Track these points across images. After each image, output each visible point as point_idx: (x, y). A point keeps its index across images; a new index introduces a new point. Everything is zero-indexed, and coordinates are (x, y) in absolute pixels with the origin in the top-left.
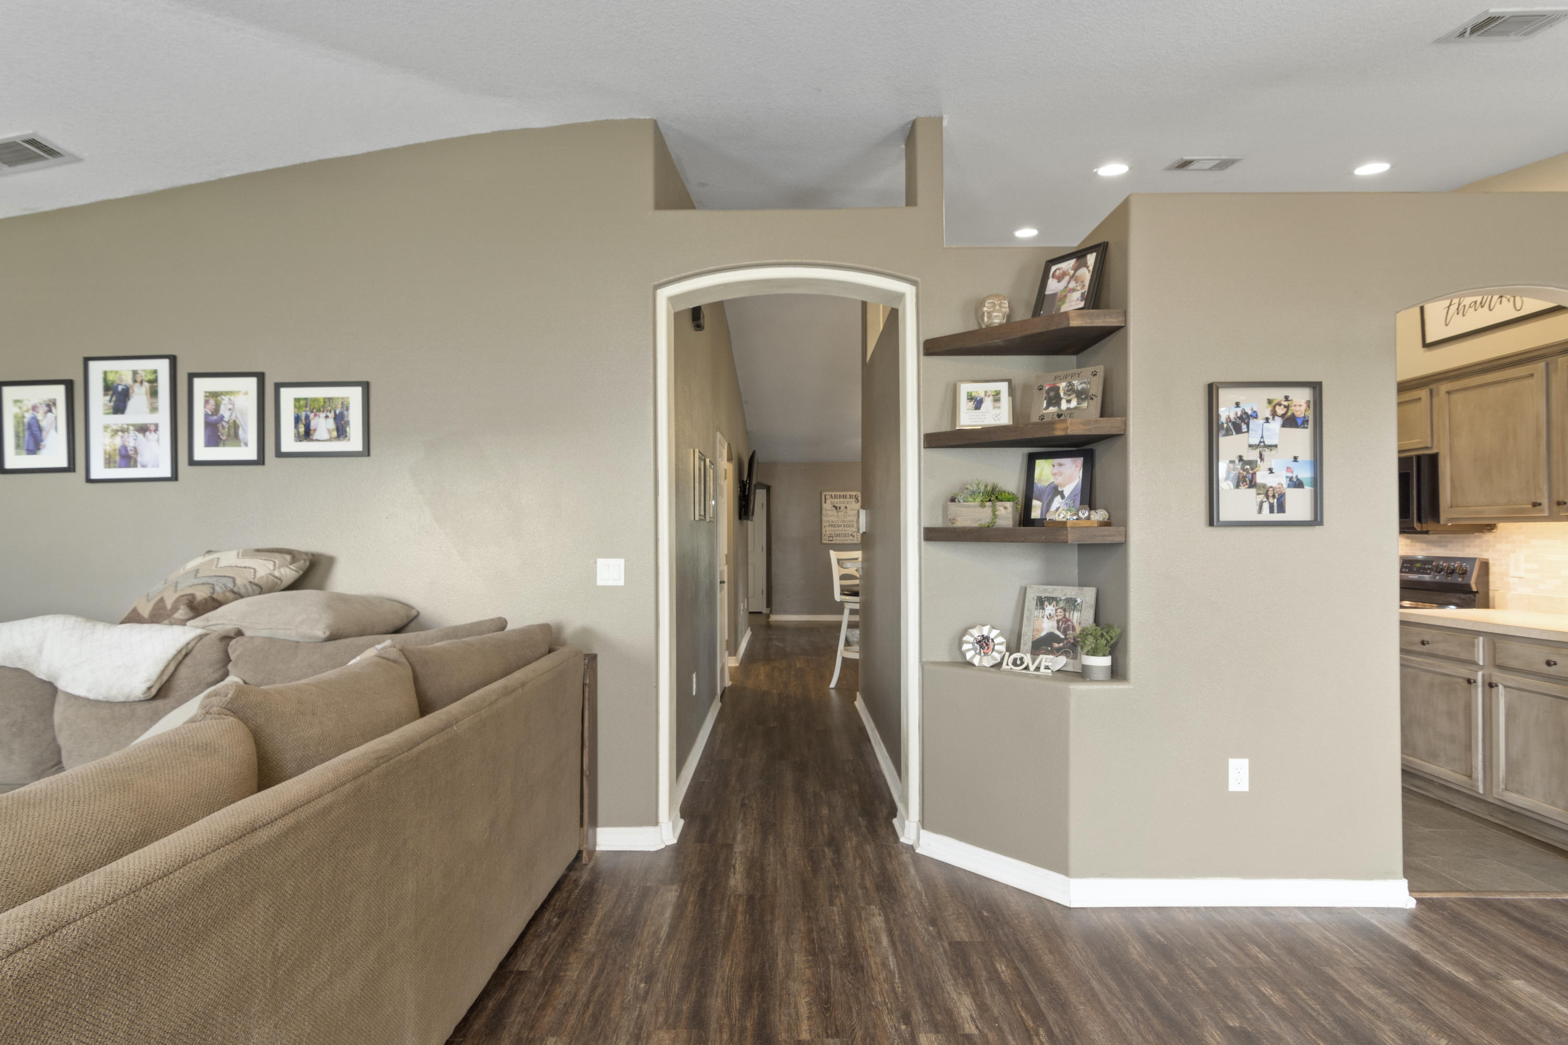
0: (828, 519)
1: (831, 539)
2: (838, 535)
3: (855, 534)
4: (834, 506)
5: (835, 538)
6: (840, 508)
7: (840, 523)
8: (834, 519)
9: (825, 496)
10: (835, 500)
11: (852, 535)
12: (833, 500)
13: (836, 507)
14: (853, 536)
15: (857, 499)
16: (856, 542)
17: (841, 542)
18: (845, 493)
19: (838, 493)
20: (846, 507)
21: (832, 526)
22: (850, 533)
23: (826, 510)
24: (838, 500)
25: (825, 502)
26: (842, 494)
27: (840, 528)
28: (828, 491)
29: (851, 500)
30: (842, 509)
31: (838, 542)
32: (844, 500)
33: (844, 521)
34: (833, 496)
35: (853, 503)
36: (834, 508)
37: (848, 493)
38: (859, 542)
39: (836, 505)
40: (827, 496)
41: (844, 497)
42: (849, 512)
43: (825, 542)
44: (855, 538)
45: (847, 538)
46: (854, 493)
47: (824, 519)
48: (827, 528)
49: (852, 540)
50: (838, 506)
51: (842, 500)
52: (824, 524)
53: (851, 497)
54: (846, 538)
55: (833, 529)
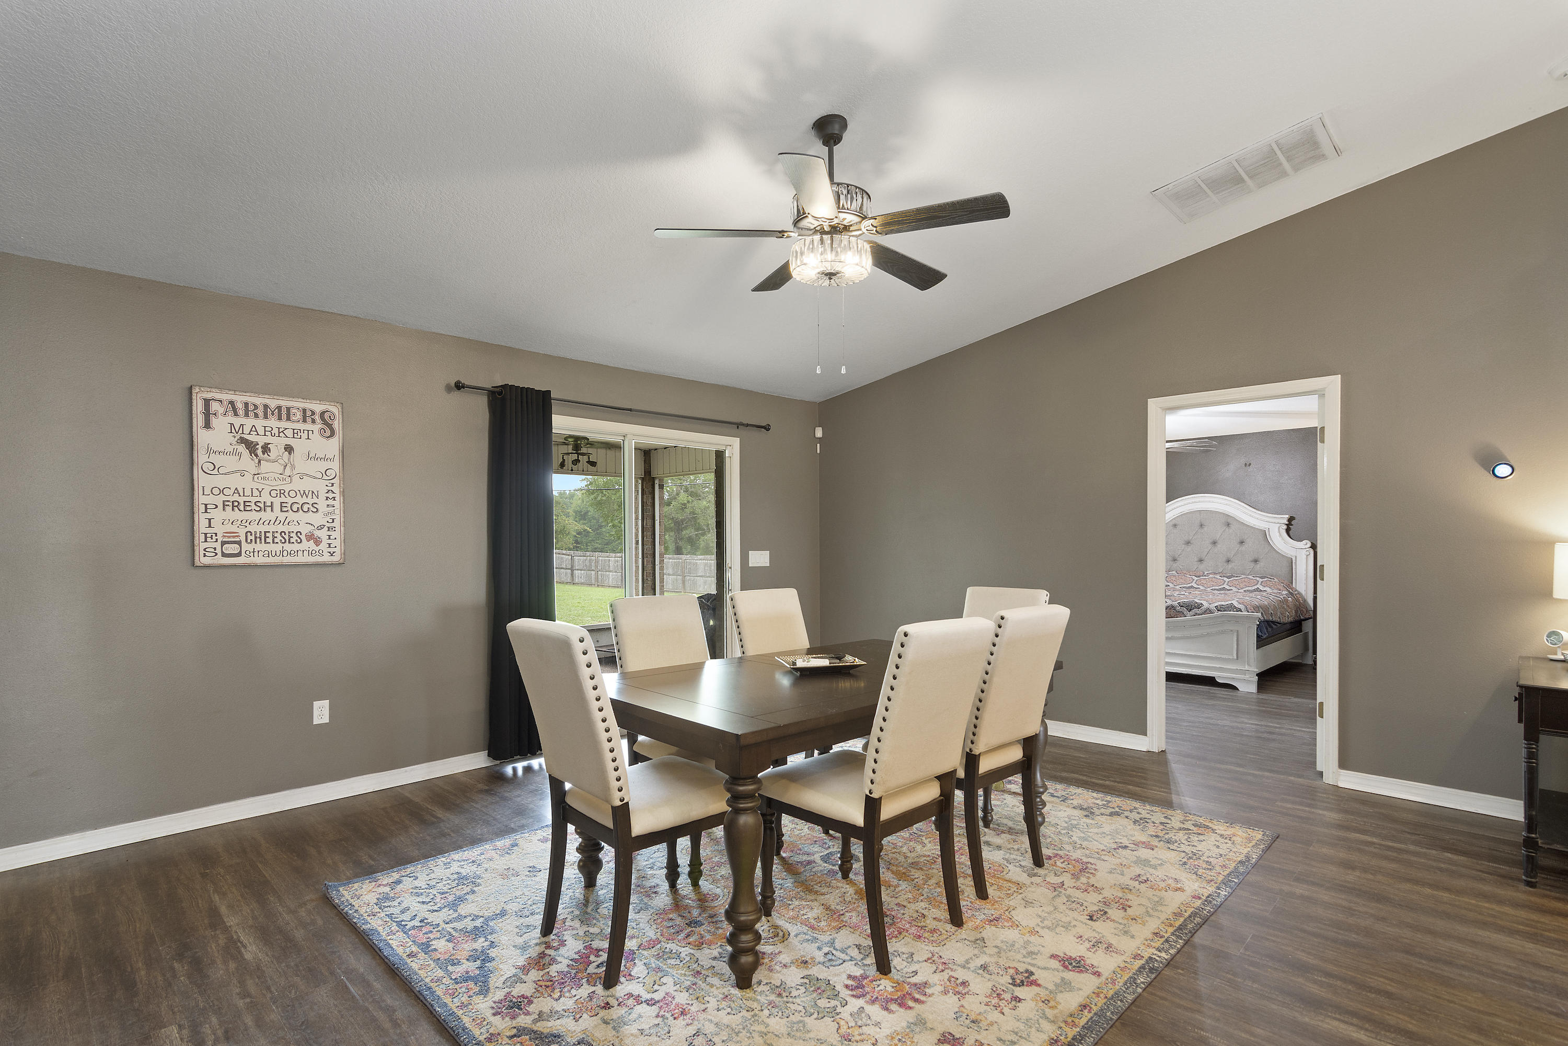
0: (220, 481)
1: (231, 549)
2: (262, 538)
3: (323, 534)
4: (243, 441)
5: (245, 546)
6: (266, 449)
7: (266, 498)
8: (247, 483)
9: (207, 402)
10: (249, 422)
11: (310, 537)
12: (237, 422)
13: (251, 447)
14: (318, 542)
15: (330, 426)
16: (326, 558)
17: (271, 560)
18: (284, 403)
19: (259, 401)
20: (289, 449)
21: (235, 506)
22: (305, 530)
23: (209, 451)
24: (260, 423)
25: (207, 425)
26: (273, 403)
27: (267, 515)
28: (221, 388)
29: (309, 426)
30: (273, 454)
31: (259, 560)
32: (283, 424)
33: (282, 493)
34: (240, 406)
35: (316, 436)
36: (242, 448)
37: (297, 404)
38: (336, 558)
39: (252, 438)
40: (215, 406)
41: (283, 414)
42: (301, 464)
43: (206, 561)
44: (323, 546)
45: (296, 547)
46: (318, 407)
47: (202, 480)
48: (217, 515)
49: (311, 553)
50: (261, 441)
51: (273, 423)
52: (201, 499)
53: (306, 416)
54: (288, 547)
55: (238, 515)
